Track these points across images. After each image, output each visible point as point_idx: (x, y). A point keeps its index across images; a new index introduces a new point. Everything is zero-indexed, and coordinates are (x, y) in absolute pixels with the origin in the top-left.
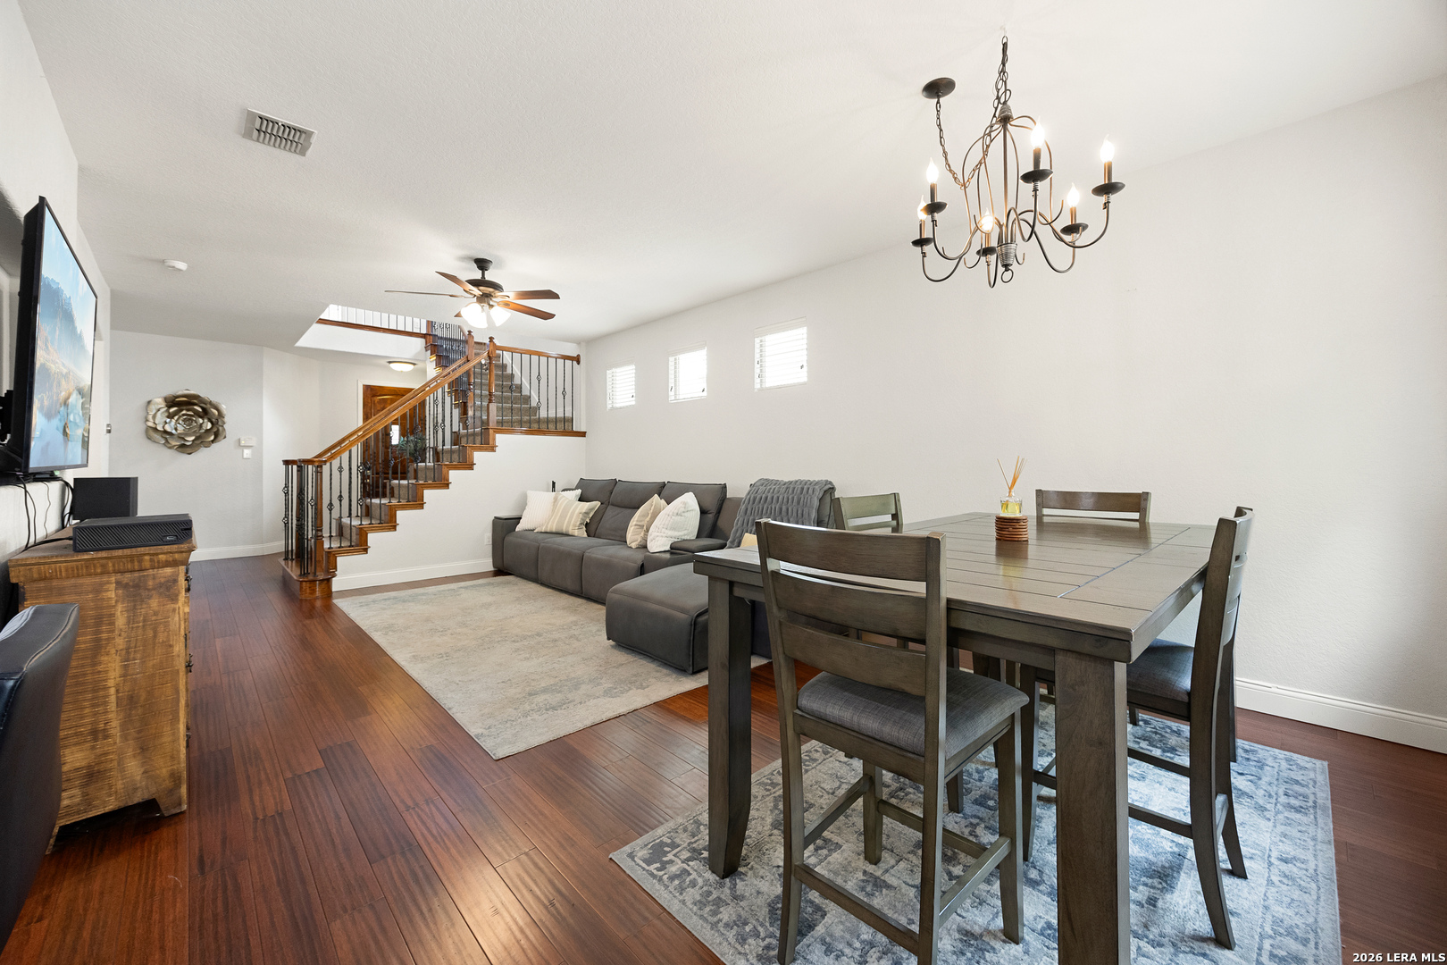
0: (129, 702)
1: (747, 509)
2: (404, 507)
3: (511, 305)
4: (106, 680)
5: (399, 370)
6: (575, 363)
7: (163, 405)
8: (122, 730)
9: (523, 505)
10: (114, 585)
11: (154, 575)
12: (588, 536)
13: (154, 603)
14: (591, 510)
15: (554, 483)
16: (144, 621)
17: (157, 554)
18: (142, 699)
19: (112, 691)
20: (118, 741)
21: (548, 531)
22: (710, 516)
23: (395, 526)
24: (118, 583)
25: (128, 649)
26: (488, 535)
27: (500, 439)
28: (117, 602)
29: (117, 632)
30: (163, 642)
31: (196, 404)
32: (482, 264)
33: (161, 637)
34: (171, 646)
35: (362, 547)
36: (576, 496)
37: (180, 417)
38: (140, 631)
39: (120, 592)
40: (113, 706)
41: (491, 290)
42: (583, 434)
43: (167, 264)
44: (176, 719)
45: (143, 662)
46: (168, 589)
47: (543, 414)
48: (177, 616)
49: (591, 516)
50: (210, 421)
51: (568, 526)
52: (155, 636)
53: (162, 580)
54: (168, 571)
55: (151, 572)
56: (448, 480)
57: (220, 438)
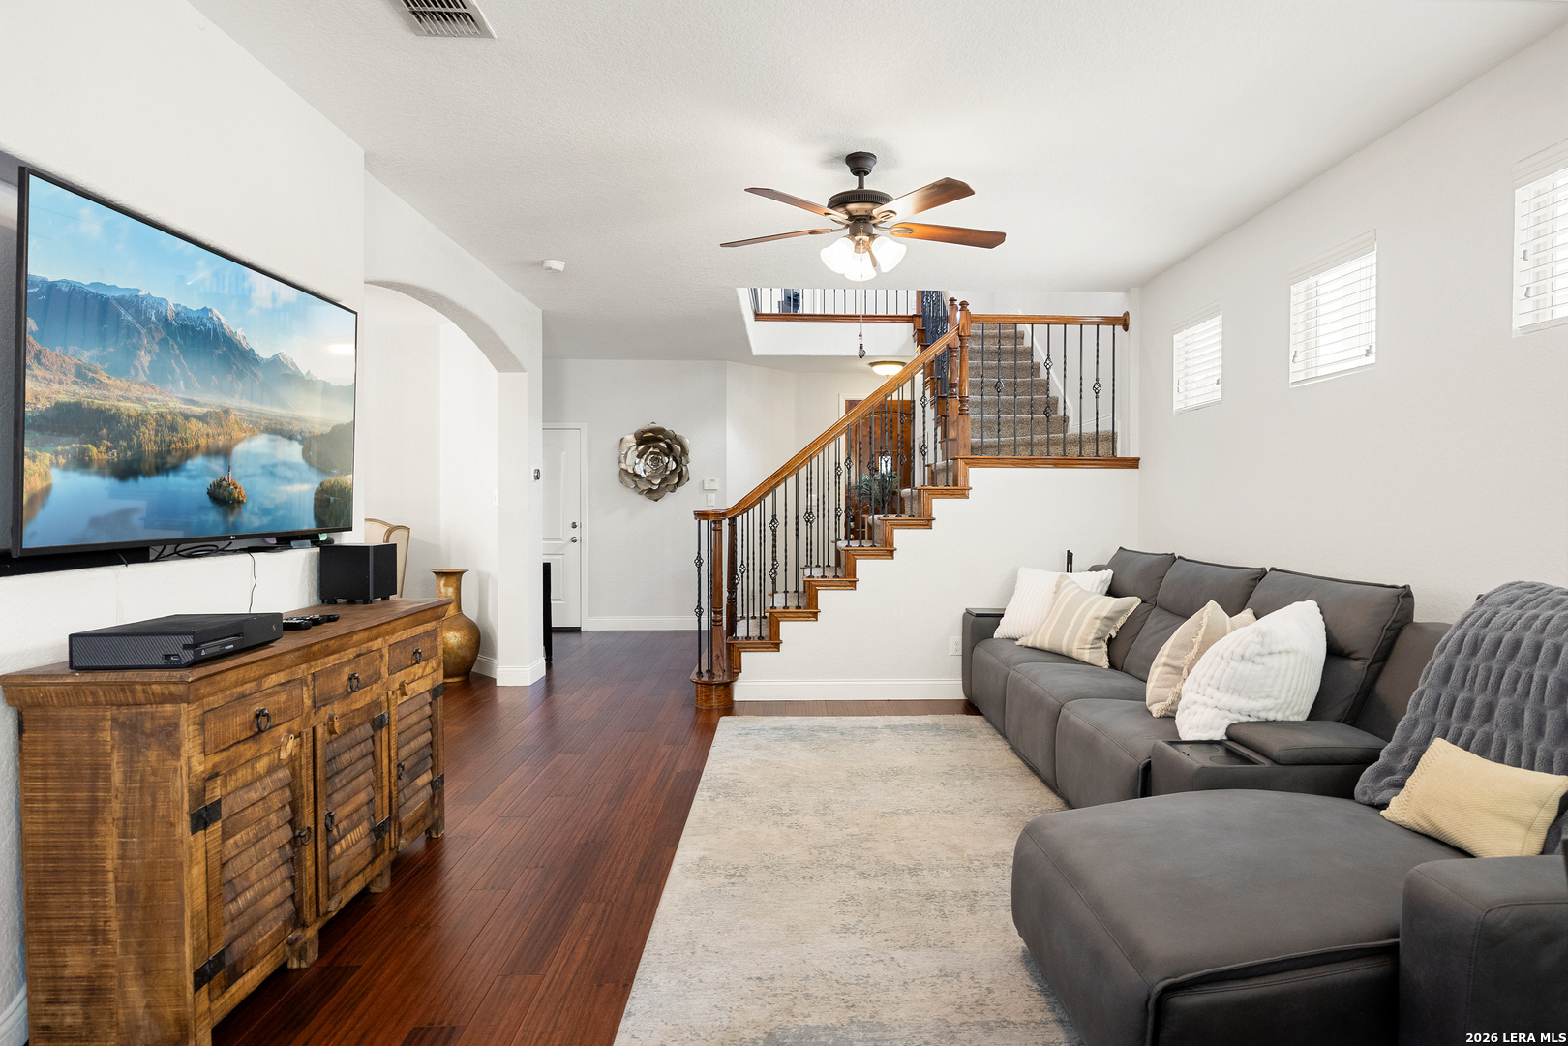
0: (128, 897)
1: (1450, 669)
2: (829, 585)
3: (917, 230)
4: (103, 860)
5: (884, 374)
6: (1119, 329)
7: (633, 442)
8: (123, 937)
9: (1009, 593)
10: (110, 722)
11: (152, 713)
12: (1112, 665)
13: (153, 755)
14: (1121, 612)
15: (1070, 555)
16: (142, 780)
17: (150, 684)
18: (142, 896)
19: (111, 876)
20: (118, 951)
21: (1037, 645)
22: (1356, 665)
23: (816, 613)
24: (114, 720)
25: (125, 819)
26: (956, 638)
27: (978, 477)
28: (113, 747)
29: (113, 793)
30: (163, 816)
31: (661, 440)
32: (858, 163)
33: (161, 810)
34: (172, 825)
35: (772, 642)
36: (1102, 582)
37: (648, 456)
38: (137, 796)
39: (117, 733)
40: (111, 899)
41: (868, 206)
42: (1133, 463)
43: (546, 265)
44: (179, 939)
45: (142, 843)
46: (169, 735)
47: (1073, 428)
48: (179, 780)
49: (1119, 624)
50: (675, 459)
51: (1071, 640)
52: (154, 806)
53: (162, 722)
54: (169, 708)
55: (148, 708)
56: (892, 545)
57: (684, 480)
